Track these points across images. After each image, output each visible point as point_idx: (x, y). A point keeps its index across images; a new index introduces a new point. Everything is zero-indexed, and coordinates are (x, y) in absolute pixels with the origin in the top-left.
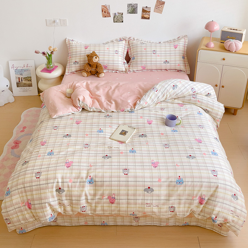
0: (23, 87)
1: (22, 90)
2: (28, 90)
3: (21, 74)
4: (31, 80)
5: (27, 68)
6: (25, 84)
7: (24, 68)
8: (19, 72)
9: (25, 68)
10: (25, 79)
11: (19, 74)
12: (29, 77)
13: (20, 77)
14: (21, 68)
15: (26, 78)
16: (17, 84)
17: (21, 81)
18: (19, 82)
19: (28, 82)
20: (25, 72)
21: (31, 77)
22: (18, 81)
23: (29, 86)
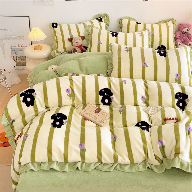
2: (22, 69)
3: (16, 54)
4: (25, 60)
5: (22, 48)
6: (19, 63)
7: (18, 48)
8: (14, 51)
9: (20, 47)
10: (19, 58)
11: (13, 53)
13: (15, 56)
14: (16, 48)
15: (21, 57)
19: (22, 62)
20: (20, 51)
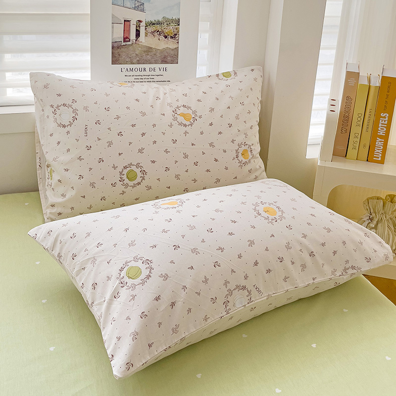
0: (139, 63)
1: (132, 79)
12: (169, 22)
16: (116, 47)
17: (133, 36)
18: (126, 39)
21: (178, 22)
22: (119, 35)
23: (166, 62)
